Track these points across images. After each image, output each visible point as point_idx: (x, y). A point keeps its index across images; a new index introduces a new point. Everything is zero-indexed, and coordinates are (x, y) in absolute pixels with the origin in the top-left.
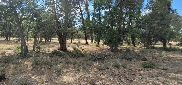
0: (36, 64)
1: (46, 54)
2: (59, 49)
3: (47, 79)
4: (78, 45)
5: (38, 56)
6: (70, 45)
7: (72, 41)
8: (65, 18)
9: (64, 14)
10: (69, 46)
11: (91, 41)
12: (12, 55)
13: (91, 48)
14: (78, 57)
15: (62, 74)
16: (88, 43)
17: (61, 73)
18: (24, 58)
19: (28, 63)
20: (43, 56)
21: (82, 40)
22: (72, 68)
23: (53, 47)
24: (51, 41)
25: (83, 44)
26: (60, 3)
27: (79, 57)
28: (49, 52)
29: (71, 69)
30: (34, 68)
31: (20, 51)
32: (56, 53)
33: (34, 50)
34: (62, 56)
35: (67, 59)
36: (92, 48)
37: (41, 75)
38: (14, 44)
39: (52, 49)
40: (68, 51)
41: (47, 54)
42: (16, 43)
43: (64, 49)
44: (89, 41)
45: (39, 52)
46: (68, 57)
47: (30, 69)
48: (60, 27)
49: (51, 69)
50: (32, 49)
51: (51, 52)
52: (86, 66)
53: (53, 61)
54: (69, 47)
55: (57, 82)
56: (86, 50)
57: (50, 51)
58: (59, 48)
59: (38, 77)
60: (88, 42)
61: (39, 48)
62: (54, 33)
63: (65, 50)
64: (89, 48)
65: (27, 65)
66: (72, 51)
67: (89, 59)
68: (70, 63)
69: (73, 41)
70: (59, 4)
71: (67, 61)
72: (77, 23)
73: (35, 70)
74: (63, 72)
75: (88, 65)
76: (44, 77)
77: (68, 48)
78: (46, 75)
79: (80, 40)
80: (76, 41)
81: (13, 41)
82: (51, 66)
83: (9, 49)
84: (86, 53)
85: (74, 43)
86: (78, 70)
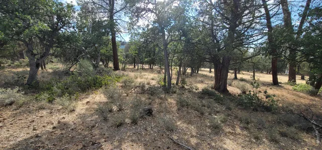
0: (182, 105)
1: (192, 92)
2: (212, 88)
3: (197, 133)
4: (255, 85)
5: (183, 94)
6: (234, 83)
7: (237, 75)
8: (229, 30)
9: (228, 24)
10: (230, 85)
11: (290, 80)
12: (156, 87)
13: (289, 96)
14: (253, 110)
15: (221, 134)
16: (280, 83)
17: (219, 131)
18: (167, 93)
19: (172, 101)
20: (190, 95)
21: (261, 75)
22: (242, 128)
23: (202, 82)
24: (199, 72)
25: (265, 84)
26: (223, 6)
27: (257, 110)
28: (196, 90)
29: (238, 130)
30: (179, 109)
31: (163, 83)
32: (208, 94)
33: (177, 84)
34: (218, 100)
35: (230, 109)
36: (295, 97)
37: (188, 123)
38: (156, 74)
39: (201, 87)
40: (230, 94)
41: (195, 93)
42: (159, 72)
43: (222, 88)
44: (283, 79)
45: (183, 87)
46: (232, 105)
47: (175, 109)
48: (219, 50)
49: (202, 118)
50: (175, 82)
51: (200, 90)
52: (278, 137)
53: (205, 106)
54: (231, 87)
55: (213, 144)
56: (275, 99)
57: (198, 89)
58: (213, 86)
59: (185, 125)
60: (279, 81)
61: (184, 82)
62: (207, 60)
63: (225, 91)
64: (283, 96)
65: (171, 103)
66: (238, 95)
67: (286, 121)
68: (236, 117)
69: (239, 76)
70: (220, 7)
71: (230, 112)
72: (256, 38)
73: (180, 112)
74: (223, 130)
75: (283, 135)
76: (193, 127)
77: (229, 88)
78: (195, 125)
79: (256, 74)
80: (246, 75)
81: (156, 70)
82: (202, 114)
83: (153, 79)
84: (277, 105)
85: (242, 80)
86: (257, 138)
